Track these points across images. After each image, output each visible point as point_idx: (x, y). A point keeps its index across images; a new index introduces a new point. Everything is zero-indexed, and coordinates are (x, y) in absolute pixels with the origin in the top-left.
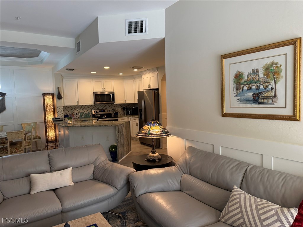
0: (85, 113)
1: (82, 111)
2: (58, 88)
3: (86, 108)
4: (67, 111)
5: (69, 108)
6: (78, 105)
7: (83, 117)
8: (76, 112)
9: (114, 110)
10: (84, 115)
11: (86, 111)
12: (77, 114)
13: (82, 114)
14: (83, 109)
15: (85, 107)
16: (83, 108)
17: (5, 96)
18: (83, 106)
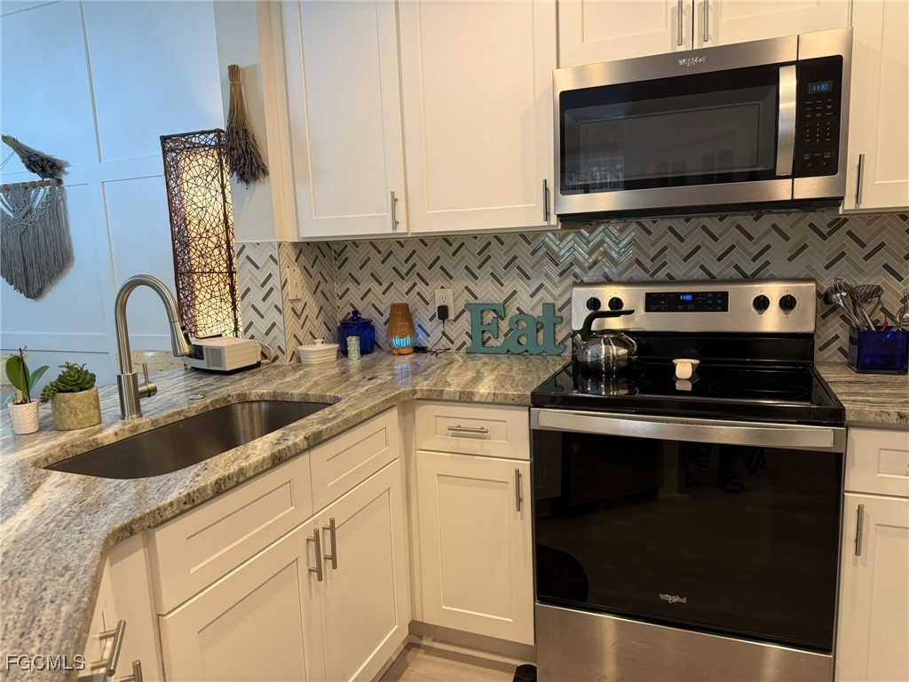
0: (512, 311)
1: (488, 292)
2: (234, 71)
3: (525, 261)
4: (374, 285)
5: (391, 262)
6: (402, 229)
7: (492, 343)
8: (438, 292)
9: (858, 297)
10: (504, 326)
11: (524, 290)
12: (443, 313)
13: (490, 316)
14: (501, 272)
15: (523, 250)
16: (499, 256)
17: (64, 178)
18: (498, 237)
